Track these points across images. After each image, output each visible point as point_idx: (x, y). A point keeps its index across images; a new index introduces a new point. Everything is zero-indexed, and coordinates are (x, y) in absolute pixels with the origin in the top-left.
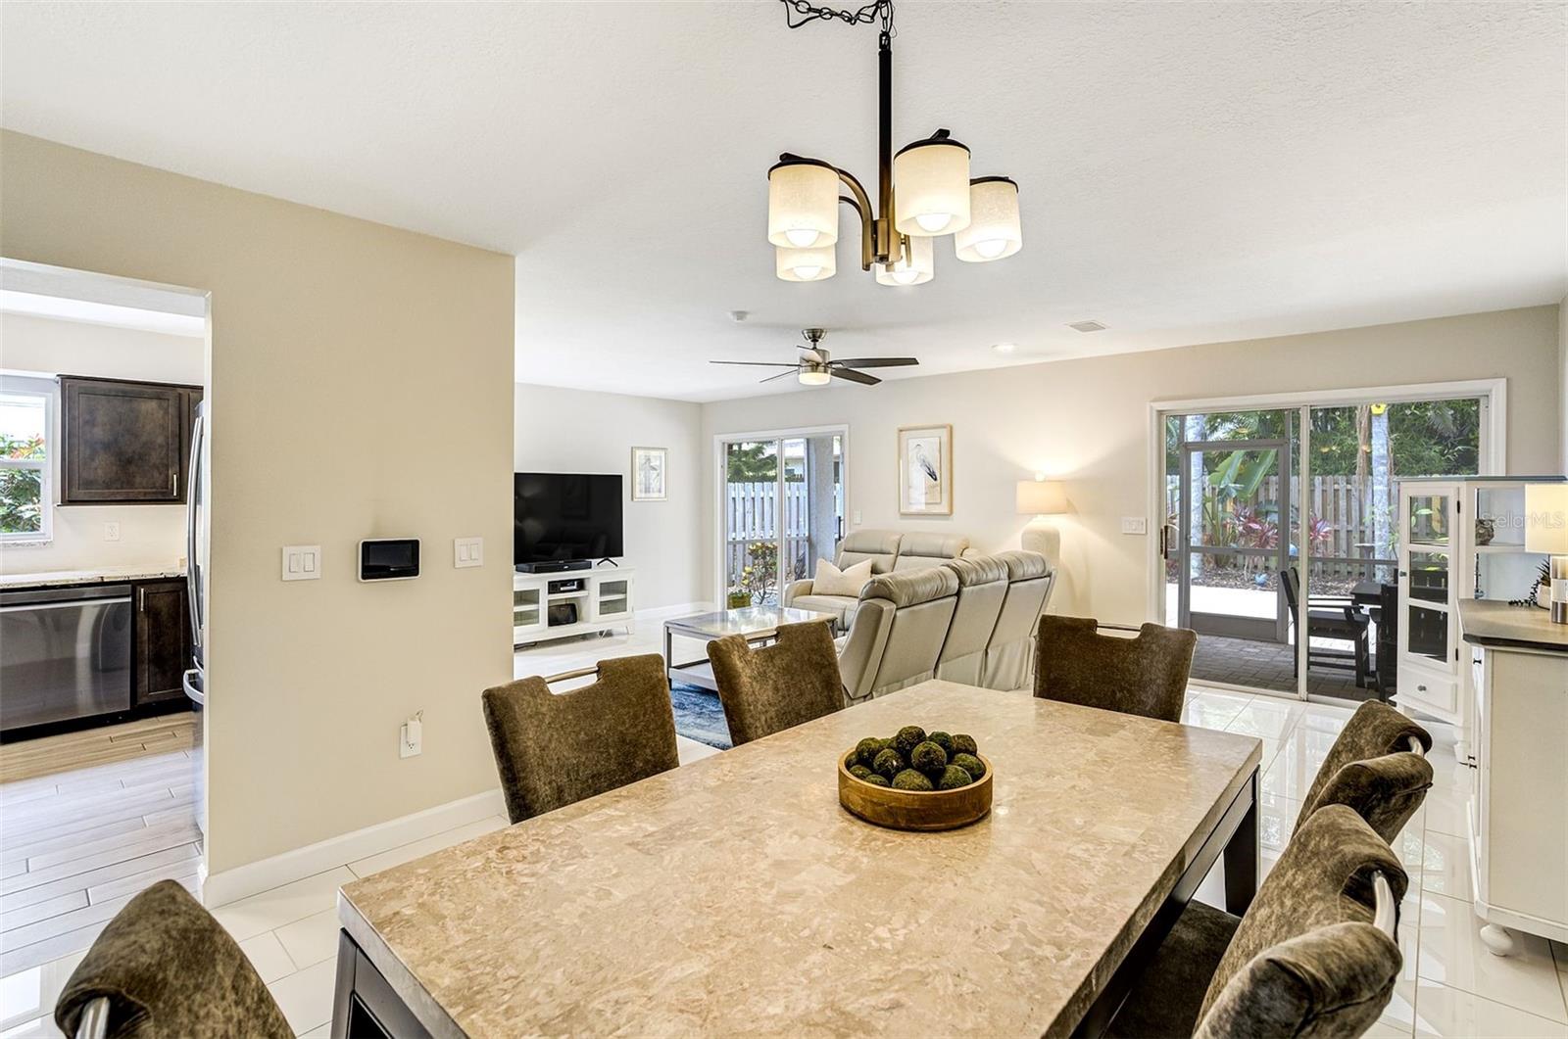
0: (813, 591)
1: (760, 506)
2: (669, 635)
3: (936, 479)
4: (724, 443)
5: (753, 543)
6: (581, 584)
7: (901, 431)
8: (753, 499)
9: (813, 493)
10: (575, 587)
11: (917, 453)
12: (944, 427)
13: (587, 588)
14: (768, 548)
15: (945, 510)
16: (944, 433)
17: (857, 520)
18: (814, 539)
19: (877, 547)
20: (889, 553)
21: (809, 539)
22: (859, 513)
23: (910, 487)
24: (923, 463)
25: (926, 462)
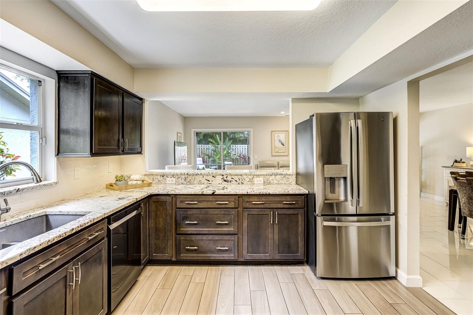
3: (284, 146)
7: (272, 132)
11: (278, 138)
15: (287, 154)
16: (287, 133)
20: (276, 167)
22: (257, 155)
23: (275, 148)
24: (280, 141)
25: (281, 141)
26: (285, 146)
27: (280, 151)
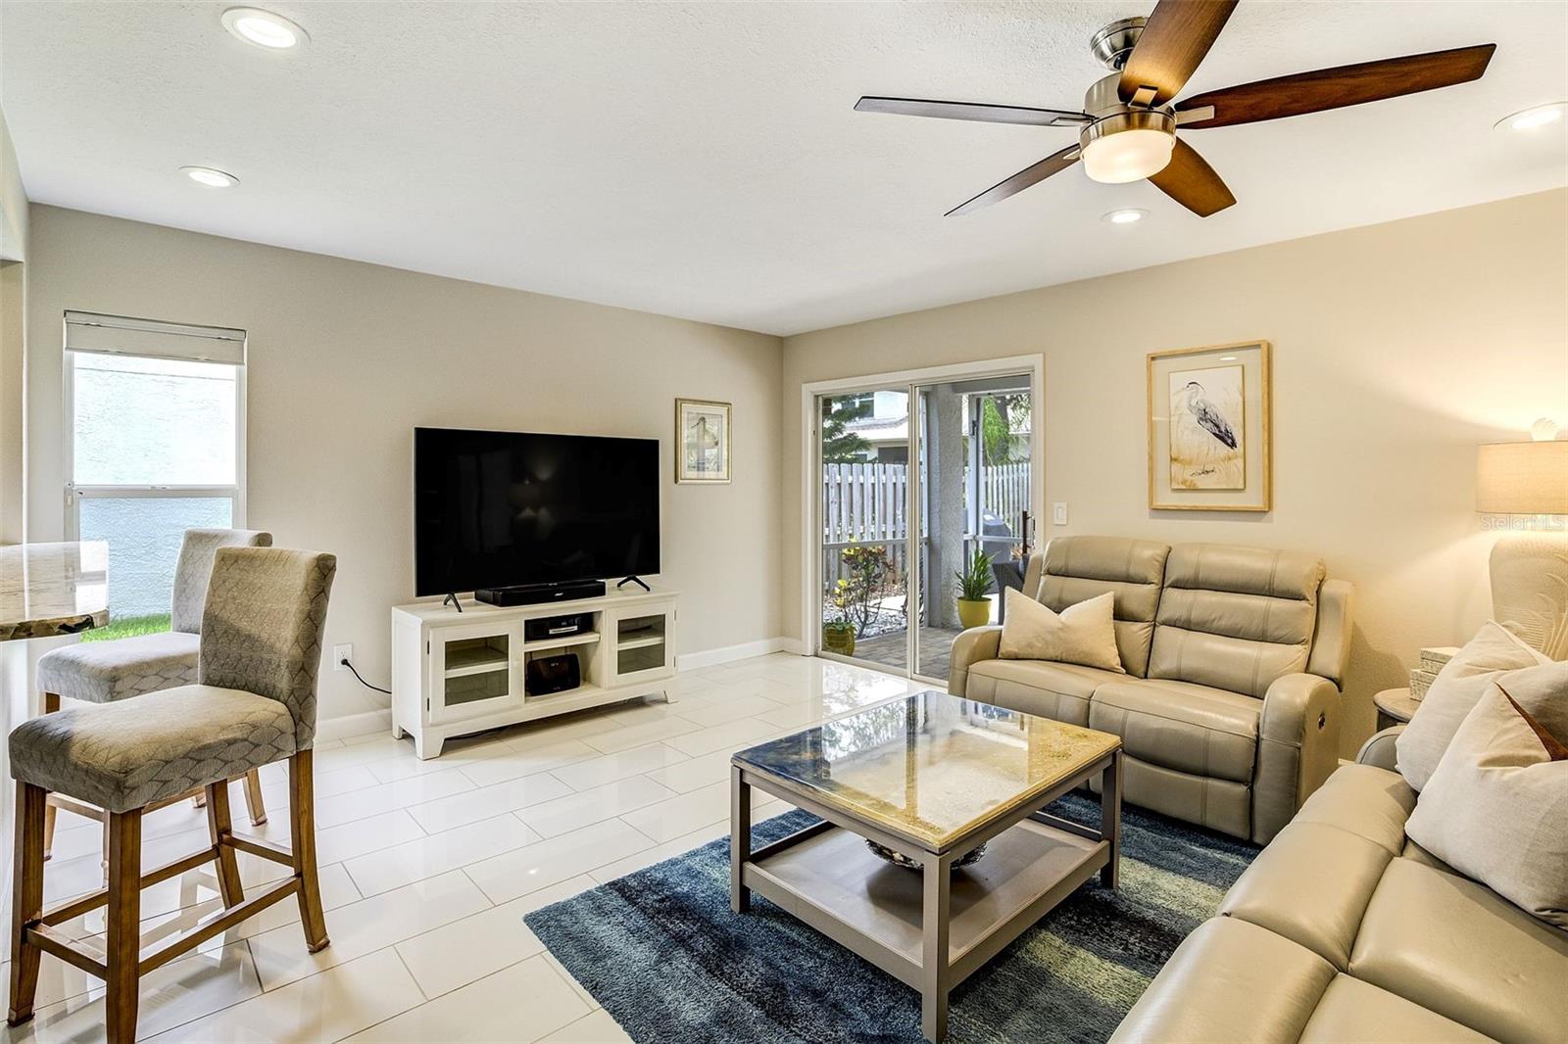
0: (1002, 650)
1: (848, 493)
2: (745, 790)
3: (1233, 445)
4: (817, 397)
5: (849, 546)
6: (587, 623)
7: (1153, 359)
8: (839, 484)
9: (935, 477)
10: (576, 628)
11: (1190, 398)
12: (1258, 346)
13: (596, 629)
14: (870, 552)
15: (1253, 499)
16: (1255, 358)
17: (1060, 517)
18: (936, 541)
19: (1120, 568)
20: (1145, 582)
21: (929, 541)
22: (1064, 505)
23: (1173, 460)
24: (1204, 416)
25: (1211, 414)
26: (1239, 449)
27: (1202, 482)
